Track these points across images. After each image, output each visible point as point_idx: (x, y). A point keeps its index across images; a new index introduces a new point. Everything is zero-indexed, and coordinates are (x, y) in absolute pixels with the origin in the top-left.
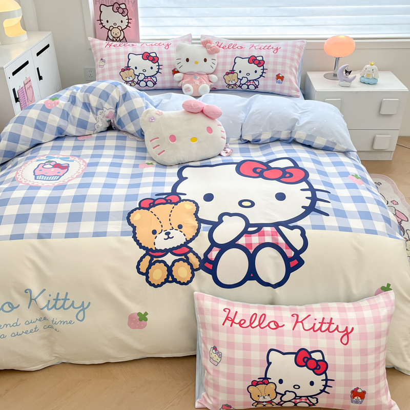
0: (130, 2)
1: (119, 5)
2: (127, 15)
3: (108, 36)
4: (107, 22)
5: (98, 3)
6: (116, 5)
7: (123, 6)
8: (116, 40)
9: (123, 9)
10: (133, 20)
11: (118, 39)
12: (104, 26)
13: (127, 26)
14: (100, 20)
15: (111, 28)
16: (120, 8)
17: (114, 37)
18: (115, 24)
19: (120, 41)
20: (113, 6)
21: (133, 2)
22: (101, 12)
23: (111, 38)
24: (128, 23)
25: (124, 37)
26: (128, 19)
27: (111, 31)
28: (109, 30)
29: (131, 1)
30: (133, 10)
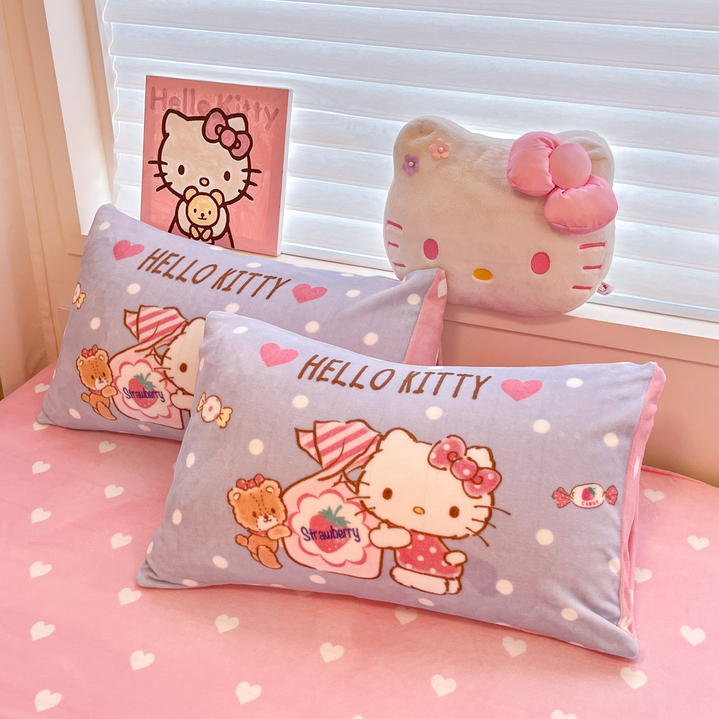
0: (262, 113)
1: (226, 118)
2: (247, 154)
3: (176, 219)
4: (181, 170)
5: (159, 103)
6: (216, 120)
7: (237, 124)
8: (201, 235)
9: (236, 133)
10: (266, 174)
11: (206, 235)
12: (168, 185)
13: (243, 193)
14: (160, 163)
15: (191, 192)
16: (228, 127)
17: (193, 225)
18: (205, 182)
19: (213, 240)
20: (205, 119)
21: (272, 111)
22: (166, 135)
23: (185, 226)
24: (248, 182)
25: (227, 229)
26: (249, 170)
27: (188, 202)
28: (182, 198)
29: (266, 110)
30: (268, 142)
